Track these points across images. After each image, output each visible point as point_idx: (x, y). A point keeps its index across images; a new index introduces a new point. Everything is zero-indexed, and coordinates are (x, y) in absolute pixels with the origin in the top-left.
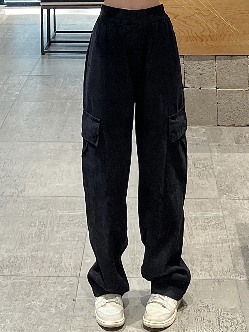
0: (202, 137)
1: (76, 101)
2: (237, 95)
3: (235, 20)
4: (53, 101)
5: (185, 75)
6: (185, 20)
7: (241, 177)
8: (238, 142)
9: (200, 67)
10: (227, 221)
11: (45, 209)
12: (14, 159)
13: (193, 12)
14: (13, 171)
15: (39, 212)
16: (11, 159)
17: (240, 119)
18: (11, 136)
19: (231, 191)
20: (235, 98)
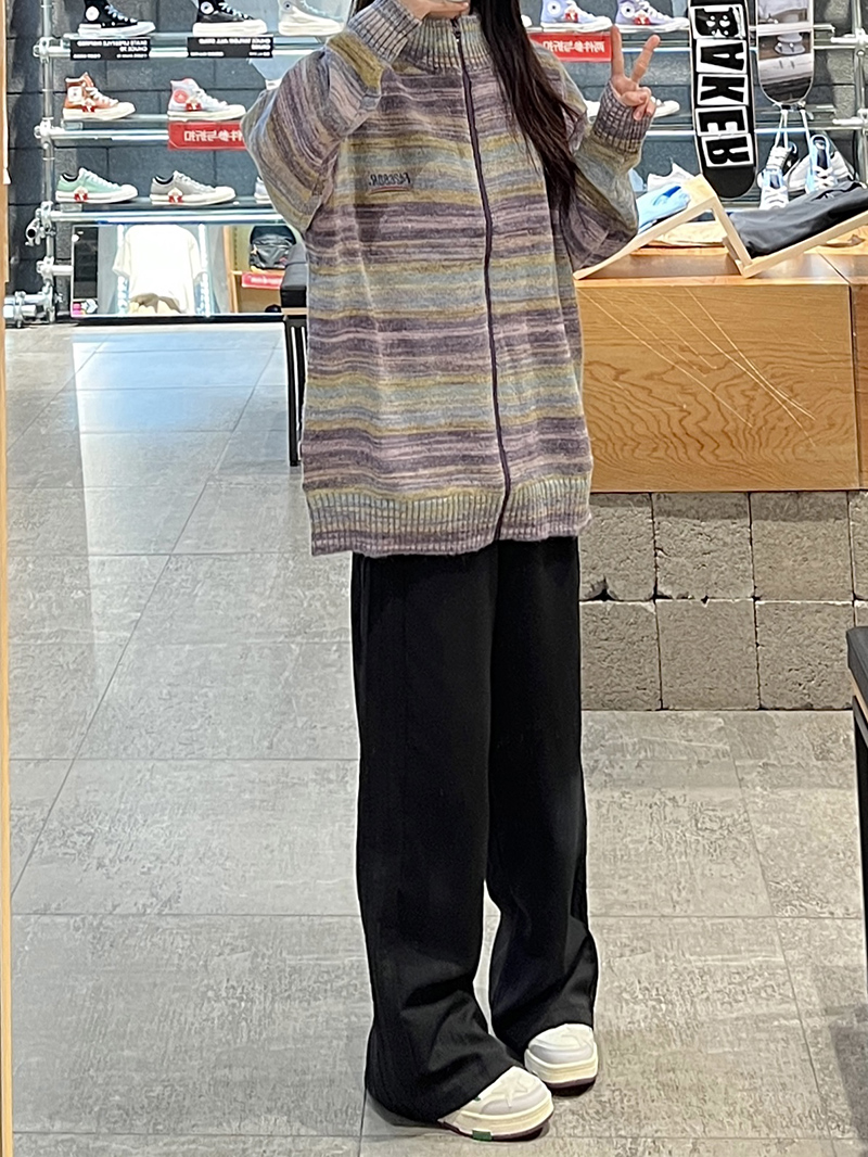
0: (715, 742)
1: (317, 640)
2: (816, 618)
3: (802, 384)
4: (250, 641)
5: (656, 555)
6: (649, 384)
7: (835, 855)
8: (823, 755)
9: (704, 528)
10: (798, 978)
11: (244, 951)
12: (139, 810)
13: (672, 360)
14: (140, 845)
15: (228, 958)
16: (131, 810)
17: (830, 689)
18: (126, 744)
19: (808, 895)
20: (811, 631)
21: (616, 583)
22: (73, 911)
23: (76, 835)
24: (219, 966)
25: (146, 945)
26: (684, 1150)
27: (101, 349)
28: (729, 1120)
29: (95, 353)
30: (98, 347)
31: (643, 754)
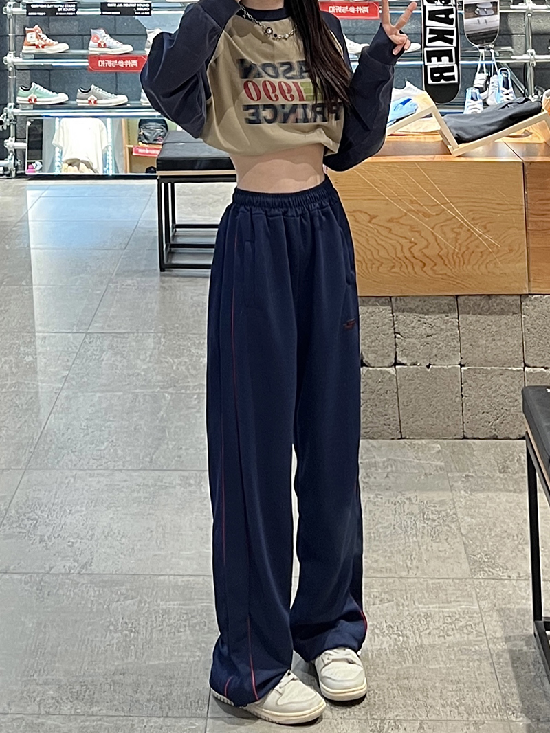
0: (436, 460)
1: (183, 391)
2: (501, 378)
3: (491, 224)
4: (138, 390)
5: (395, 337)
6: (390, 225)
7: (512, 537)
8: (504, 470)
9: (427, 320)
10: (488, 620)
11: (133, 599)
12: (67, 503)
13: (406, 209)
14: (67, 527)
15: (123, 603)
16: (62, 503)
17: (508, 426)
18: (59, 459)
19: (494, 564)
20: (497, 387)
21: (370, 356)
22: (24, 571)
23: (26, 520)
24: (117, 607)
25: (70, 594)
26: (414, 727)
27: (43, 195)
28: (443, 709)
29: (40, 197)
31: (390, 468)
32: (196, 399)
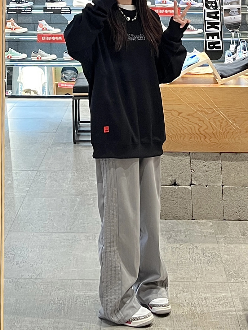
0: (210, 230)
1: (86, 197)
2: (242, 192)
3: (237, 119)
4: (64, 197)
5: (191, 172)
6: (188, 117)
8: (244, 234)
9: (206, 163)
10: (235, 300)
11: (62, 290)
12: (29, 247)
13: (196, 110)
14: (30, 258)
15: (58, 292)
16: (27, 247)
17: (246, 214)
18: (25, 227)
19: (239, 276)
20: (240, 196)
21: (179, 180)
22: (9, 277)
23: (9, 255)
24: (55, 294)
25: (32, 288)
27: (15, 106)
29: (13, 107)
30: (14, 105)
31: (187, 233)
32: (92, 200)
